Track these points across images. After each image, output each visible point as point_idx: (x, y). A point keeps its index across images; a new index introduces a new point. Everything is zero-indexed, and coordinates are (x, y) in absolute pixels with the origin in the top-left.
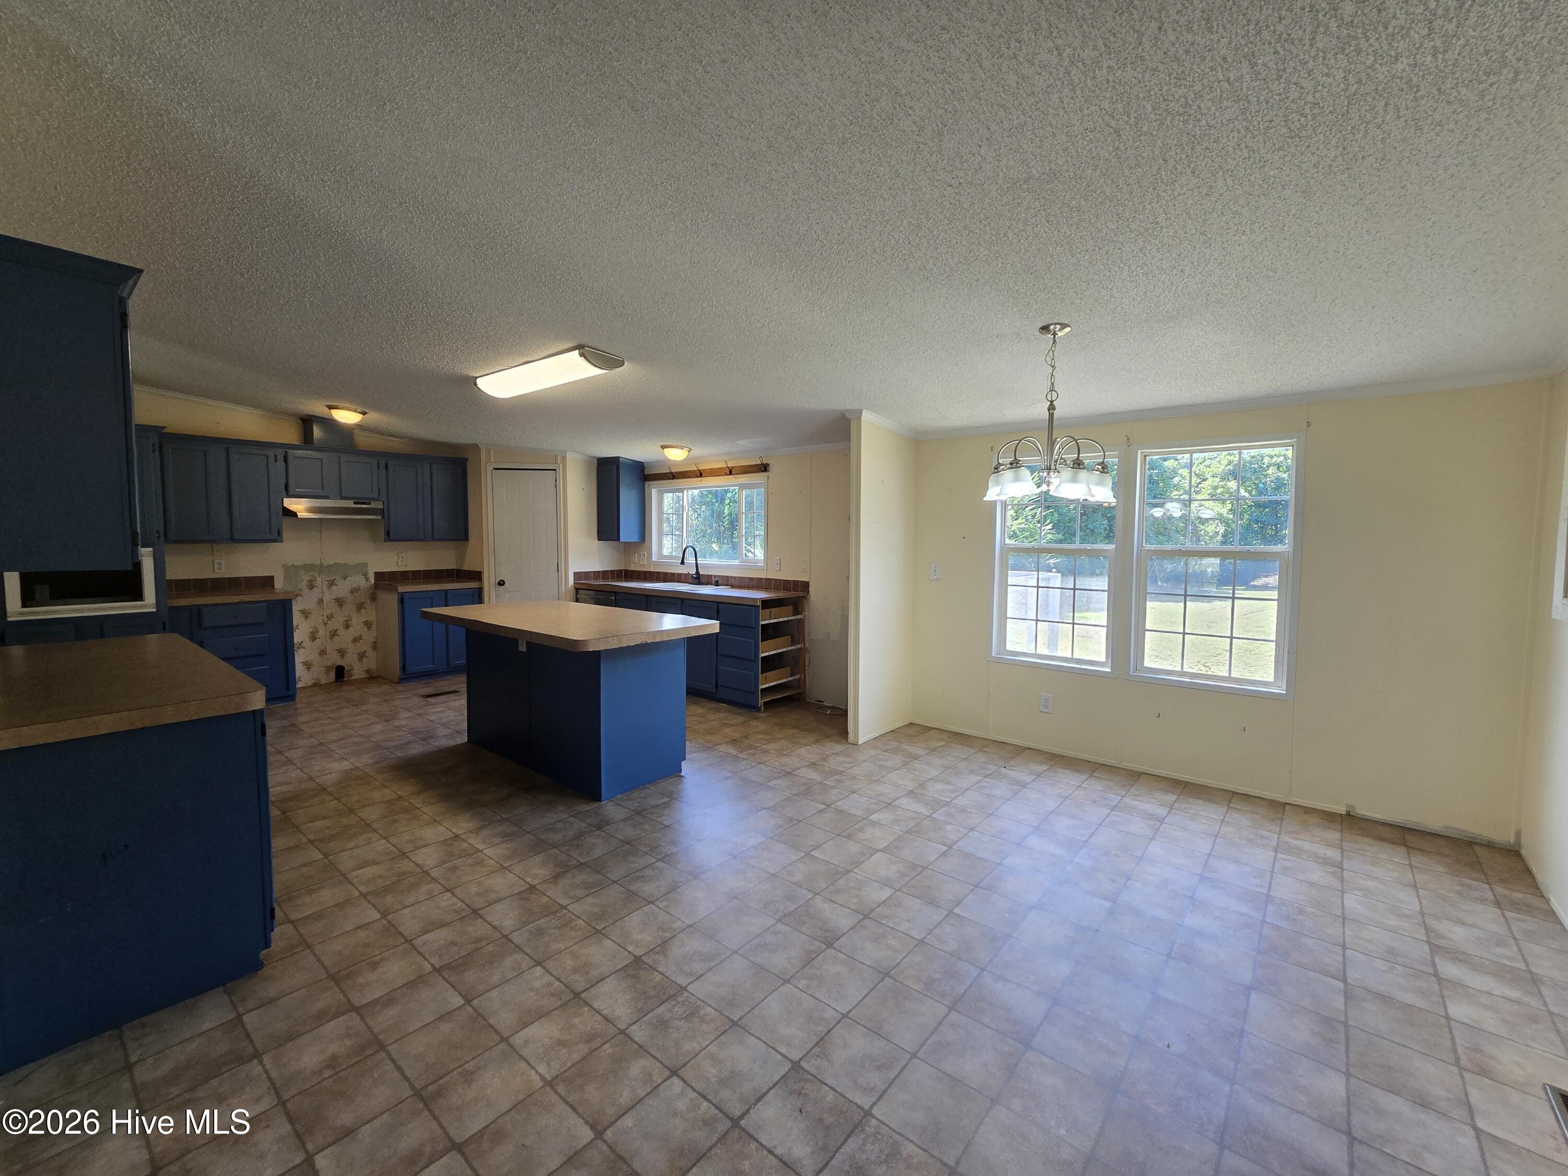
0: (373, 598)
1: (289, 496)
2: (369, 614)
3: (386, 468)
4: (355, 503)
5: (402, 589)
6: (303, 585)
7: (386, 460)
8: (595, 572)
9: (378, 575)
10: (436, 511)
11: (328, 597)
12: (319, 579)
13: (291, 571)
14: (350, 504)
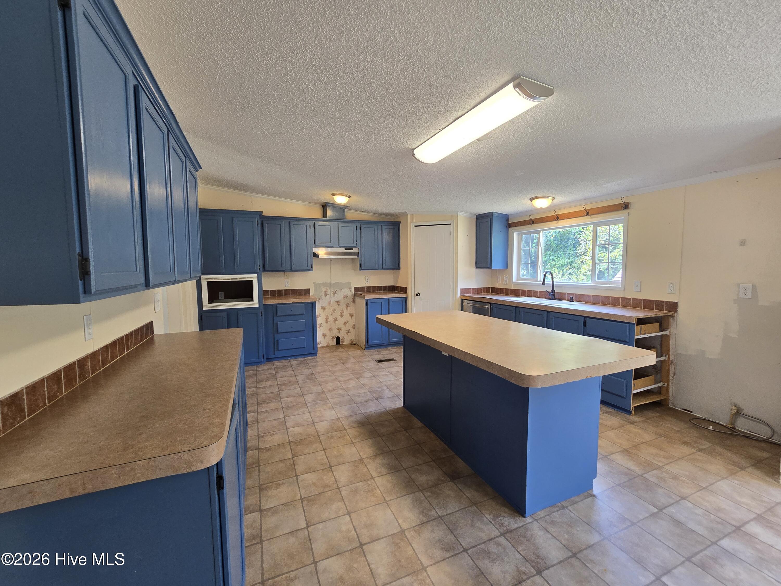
0: (354, 301)
1: (316, 246)
2: (352, 309)
3: (360, 230)
4: (345, 249)
5: (367, 297)
6: (323, 294)
7: (360, 225)
8: (473, 289)
9: (357, 289)
10: (384, 253)
11: (333, 300)
12: (329, 291)
13: (317, 286)
14: (343, 250)
